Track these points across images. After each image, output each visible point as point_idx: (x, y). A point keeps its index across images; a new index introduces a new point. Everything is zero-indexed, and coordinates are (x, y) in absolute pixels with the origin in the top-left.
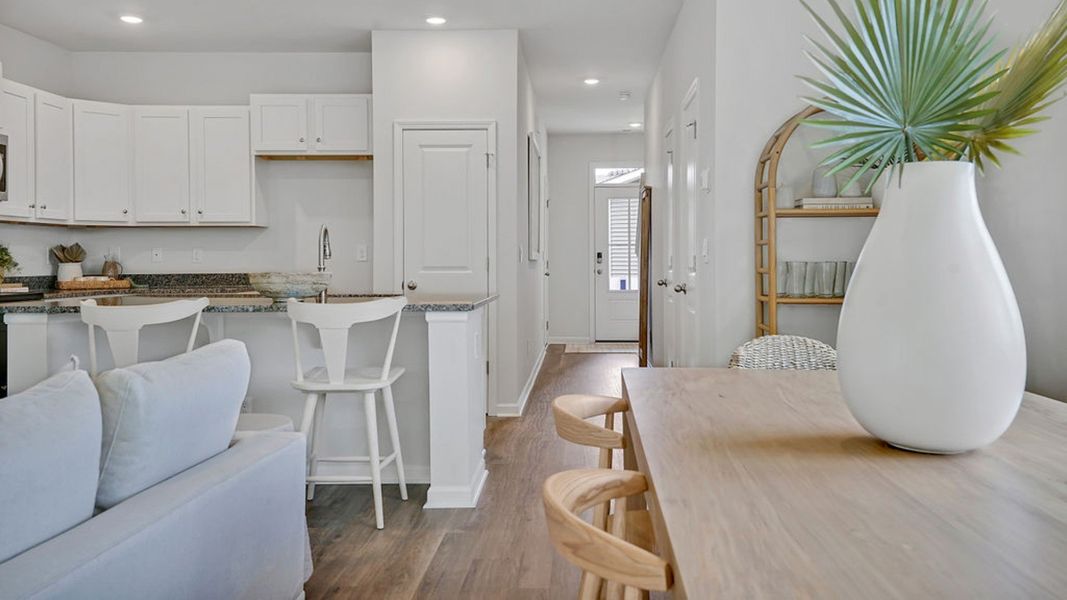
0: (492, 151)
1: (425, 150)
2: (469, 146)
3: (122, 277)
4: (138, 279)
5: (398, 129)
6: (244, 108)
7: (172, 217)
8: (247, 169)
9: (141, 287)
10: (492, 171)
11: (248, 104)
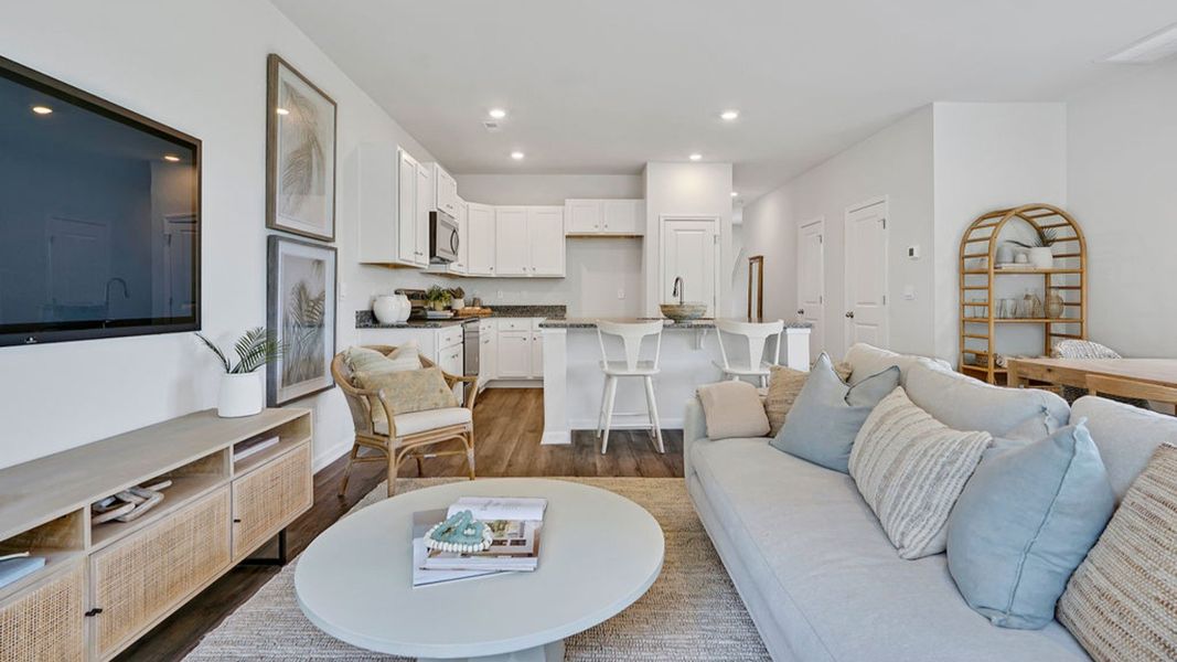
0: (718, 233)
1: (679, 233)
2: (703, 230)
3: (484, 307)
4: (494, 308)
5: (662, 220)
6: (561, 208)
7: (518, 272)
8: (562, 243)
9: (496, 313)
10: (718, 246)
11: (564, 205)
